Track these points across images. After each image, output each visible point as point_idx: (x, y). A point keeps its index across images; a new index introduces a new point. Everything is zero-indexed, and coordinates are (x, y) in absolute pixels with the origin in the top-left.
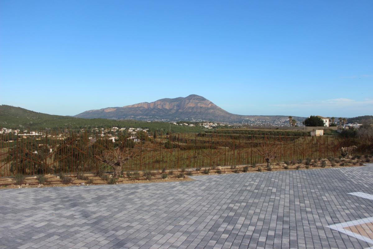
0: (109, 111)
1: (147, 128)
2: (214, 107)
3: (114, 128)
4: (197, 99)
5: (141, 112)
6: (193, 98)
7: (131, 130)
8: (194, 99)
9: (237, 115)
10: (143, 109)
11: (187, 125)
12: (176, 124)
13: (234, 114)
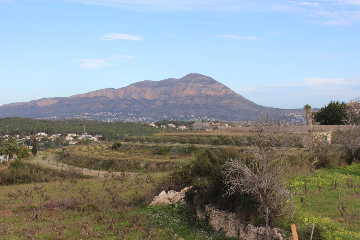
0: (45, 104)
1: (99, 134)
2: (231, 95)
3: (39, 134)
4: (201, 81)
5: (101, 106)
6: (193, 80)
7: (69, 137)
8: (195, 82)
9: (271, 109)
10: (105, 100)
11: (174, 126)
12: (154, 125)
13: (267, 107)
